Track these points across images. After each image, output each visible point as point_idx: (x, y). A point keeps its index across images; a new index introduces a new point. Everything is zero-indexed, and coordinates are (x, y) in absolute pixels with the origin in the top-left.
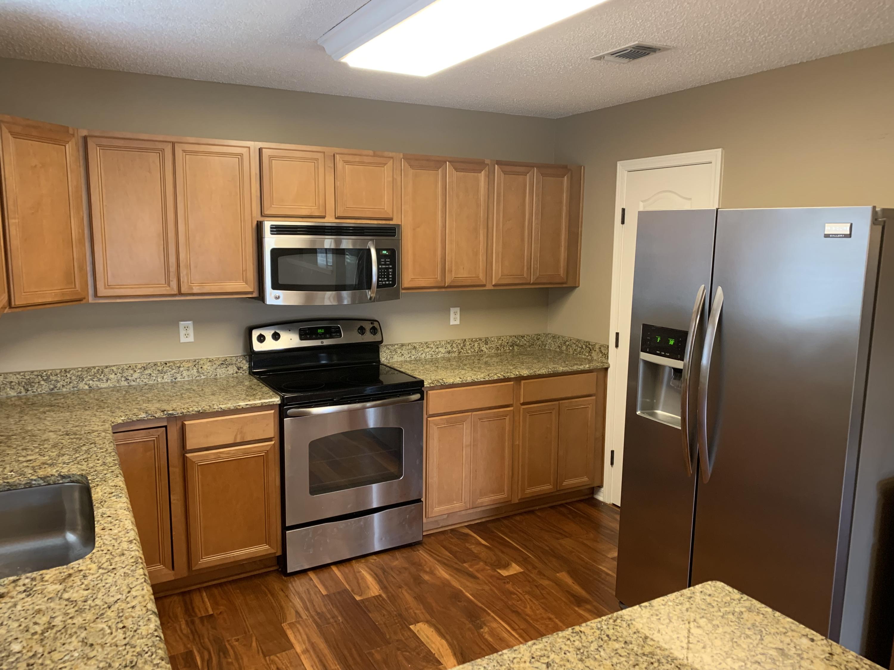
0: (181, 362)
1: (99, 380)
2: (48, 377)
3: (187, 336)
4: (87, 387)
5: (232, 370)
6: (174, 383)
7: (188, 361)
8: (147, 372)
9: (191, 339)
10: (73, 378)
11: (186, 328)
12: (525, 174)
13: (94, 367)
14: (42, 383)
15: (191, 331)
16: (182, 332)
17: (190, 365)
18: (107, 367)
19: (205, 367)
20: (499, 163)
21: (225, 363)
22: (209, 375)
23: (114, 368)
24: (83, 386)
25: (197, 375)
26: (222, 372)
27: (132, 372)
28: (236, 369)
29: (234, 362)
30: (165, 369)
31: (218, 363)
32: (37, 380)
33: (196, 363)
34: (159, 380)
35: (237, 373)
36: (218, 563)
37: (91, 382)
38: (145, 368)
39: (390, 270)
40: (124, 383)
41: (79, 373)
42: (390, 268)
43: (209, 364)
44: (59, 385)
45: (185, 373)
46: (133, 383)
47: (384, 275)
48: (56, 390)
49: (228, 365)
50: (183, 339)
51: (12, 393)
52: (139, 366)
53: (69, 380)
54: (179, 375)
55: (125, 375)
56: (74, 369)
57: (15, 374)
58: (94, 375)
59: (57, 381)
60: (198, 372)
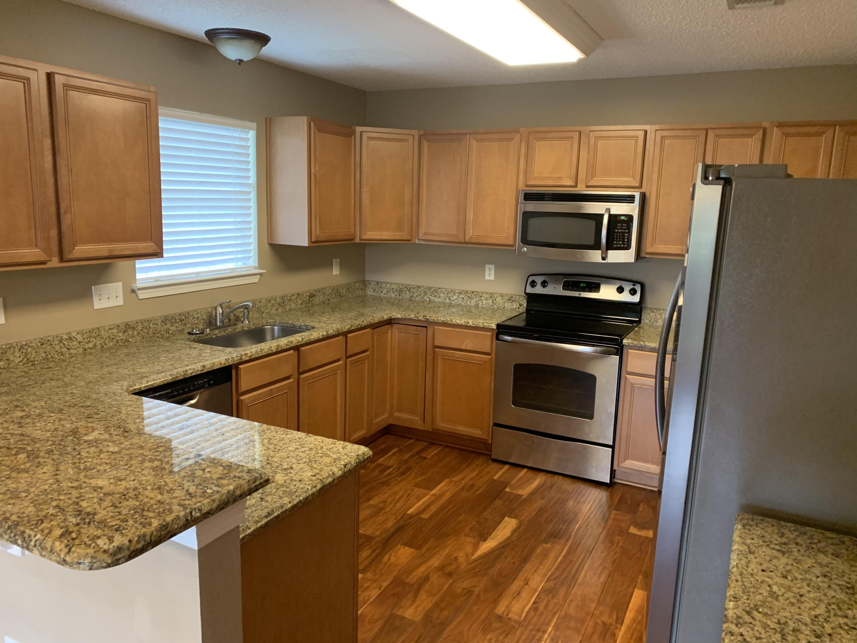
0: (483, 293)
1: (435, 296)
2: (410, 290)
3: (490, 275)
4: (428, 299)
5: (515, 305)
6: (477, 306)
7: (487, 293)
8: (462, 296)
9: (492, 278)
10: (422, 292)
11: (490, 270)
12: (821, 134)
13: (433, 288)
14: (407, 292)
15: (493, 272)
16: (487, 272)
17: (488, 296)
18: (439, 289)
19: (497, 299)
20: (780, 125)
21: (511, 299)
22: (500, 306)
23: (443, 290)
24: (426, 298)
25: (492, 304)
26: (508, 305)
27: (453, 294)
28: (518, 305)
29: (517, 300)
30: (473, 296)
31: (506, 298)
32: (404, 290)
33: (492, 295)
34: (468, 303)
35: (518, 308)
36: (447, 430)
37: (430, 297)
38: (460, 293)
39: (626, 235)
40: (448, 301)
41: (425, 290)
42: (627, 233)
43: (500, 298)
44: (415, 295)
45: (484, 302)
46: (453, 302)
47: (620, 238)
48: (413, 298)
49: (513, 301)
50: (487, 277)
51: (393, 295)
52: (457, 291)
53: (419, 293)
54: (480, 302)
55: (449, 295)
56: (423, 286)
57: (395, 284)
58: (432, 293)
59: (414, 293)
60: (493, 302)
